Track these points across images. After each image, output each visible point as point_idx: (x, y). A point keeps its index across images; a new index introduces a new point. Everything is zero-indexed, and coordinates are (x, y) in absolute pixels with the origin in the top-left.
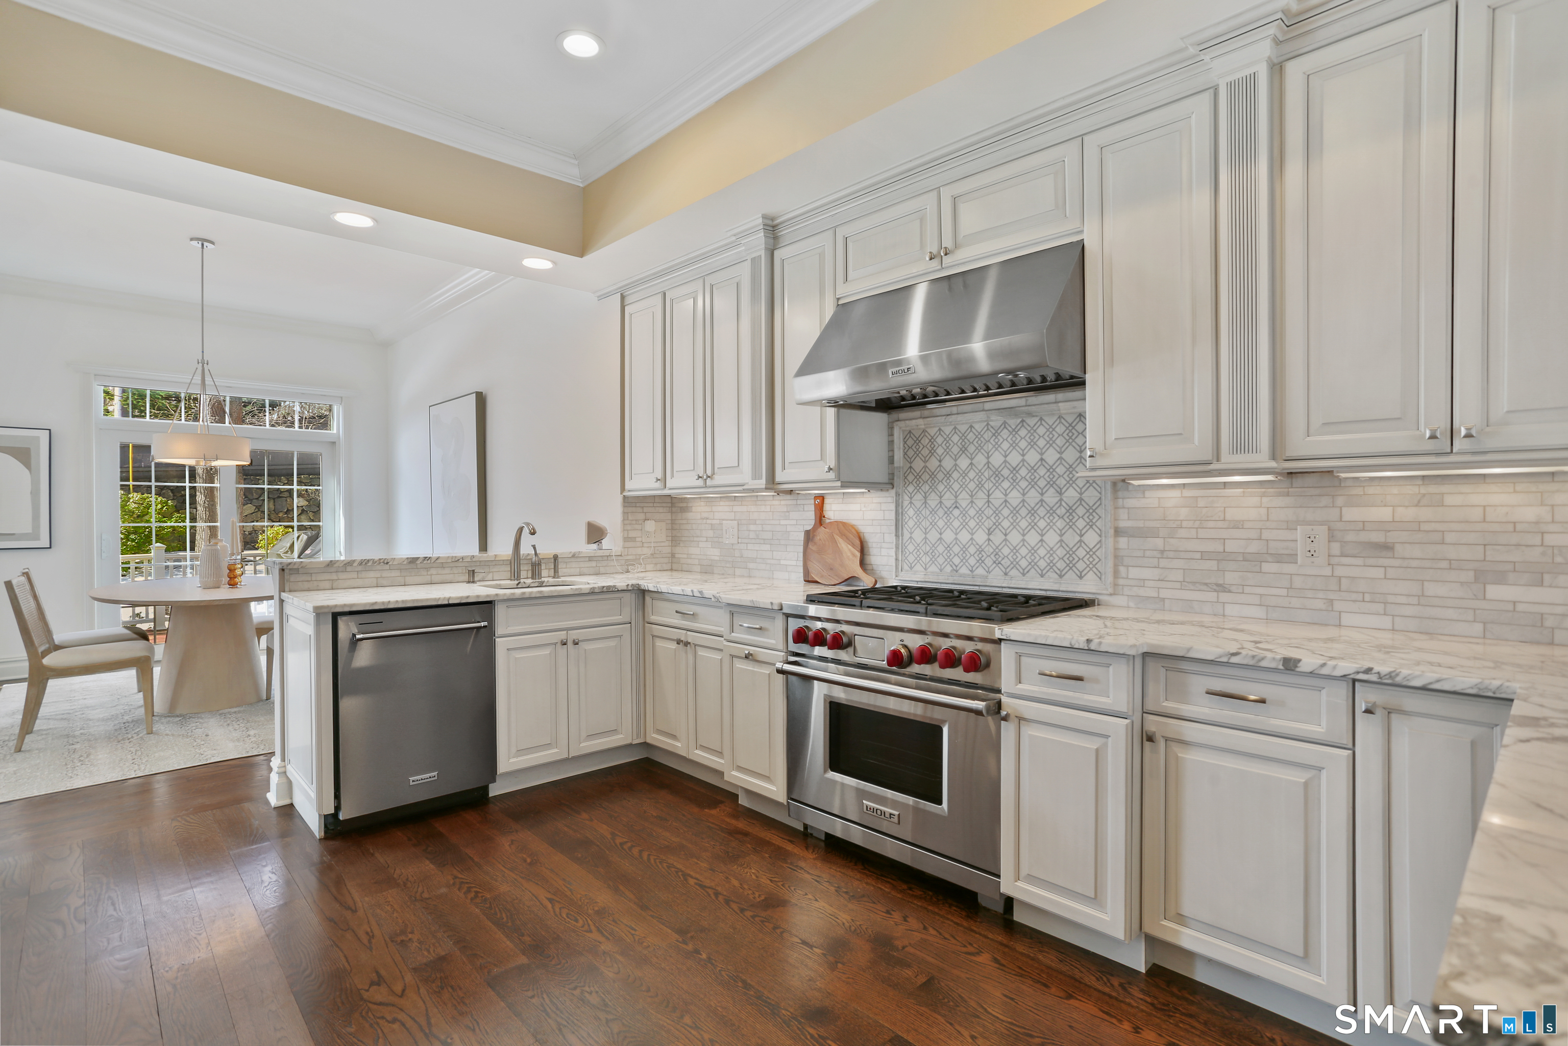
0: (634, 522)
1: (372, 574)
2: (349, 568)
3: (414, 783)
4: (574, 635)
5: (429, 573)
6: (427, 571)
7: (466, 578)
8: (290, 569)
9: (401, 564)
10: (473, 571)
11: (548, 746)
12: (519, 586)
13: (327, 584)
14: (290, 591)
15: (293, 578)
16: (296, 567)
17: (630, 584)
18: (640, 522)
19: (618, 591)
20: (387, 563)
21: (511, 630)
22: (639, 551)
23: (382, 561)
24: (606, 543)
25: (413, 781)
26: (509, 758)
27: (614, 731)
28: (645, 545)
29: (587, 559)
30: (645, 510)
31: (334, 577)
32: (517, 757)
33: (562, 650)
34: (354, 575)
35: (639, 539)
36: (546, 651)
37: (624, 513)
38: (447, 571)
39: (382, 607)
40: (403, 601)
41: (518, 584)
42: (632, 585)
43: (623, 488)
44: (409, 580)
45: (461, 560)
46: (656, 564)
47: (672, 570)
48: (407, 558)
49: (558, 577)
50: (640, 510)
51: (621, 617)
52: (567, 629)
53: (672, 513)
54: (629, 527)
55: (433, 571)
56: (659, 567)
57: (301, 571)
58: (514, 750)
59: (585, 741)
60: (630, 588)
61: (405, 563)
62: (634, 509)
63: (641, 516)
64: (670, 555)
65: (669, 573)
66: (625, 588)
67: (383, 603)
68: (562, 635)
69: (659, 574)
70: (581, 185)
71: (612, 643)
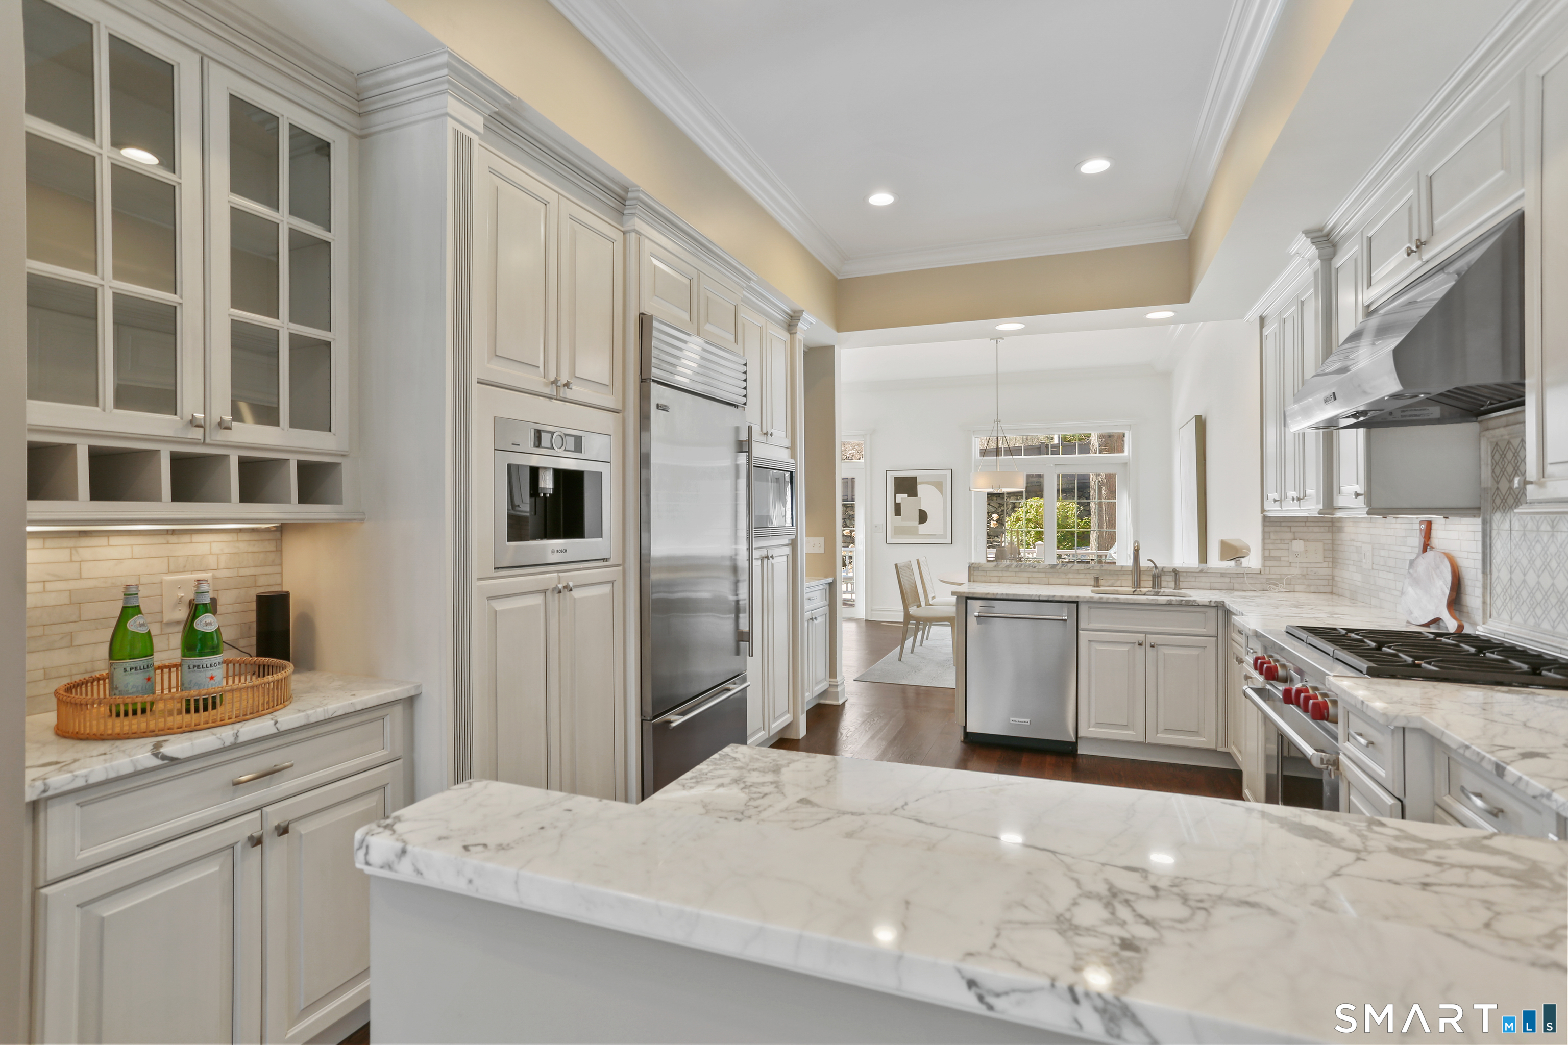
0: (1279, 541)
1: (1025, 574)
2: (1010, 569)
3: (1013, 722)
4: (1152, 639)
5: (1067, 577)
6: (1066, 575)
7: (1092, 583)
8: (974, 567)
9: (1044, 568)
10: (1098, 577)
11: (1126, 727)
12: (1135, 593)
13: (996, 579)
14: (974, 581)
15: (975, 573)
16: (976, 566)
17: (1214, 600)
18: (1286, 542)
19: (1199, 605)
20: (1035, 567)
21: (1092, 626)
22: (1285, 571)
23: (1031, 565)
24: (1245, 562)
25: (1012, 721)
26: (1089, 727)
27: (1196, 733)
28: (1293, 565)
29: (1219, 575)
30: (1293, 529)
31: (1000, 574)
32: (1096, 728)
33: (1140, 651)
34: (1013, 574)
35: (1287, 559)
36: (1125, 648)
37: (1264, 532)
38: (1082, 576)
39: (993, 597)
40: (1006, 594)
41: (1134, 592)
42: (1216, 601)
43: (1263, 510)
44: (1052, 581)
45: (1092, 568)
46: (1309, 585)
47: (1332, 593)
48: (1049, 564)
49: (1179, 589)
50: (1287, 529)
51: (1205, 630)
52: (1146, 633)
53: (1332, 532)
54: (1271, 546)
55: (1070, 575)
56: (1313, 589)
57: (980, 569)
58: (1093, 721)
59: (1162, 733)
60: (1213, 604)
61: (1048, 568)
62: (1278, 529)
63: (1289, 536)
64: (1330, 577)
65: (1329, 596)
66: (1208, 604)
67: (993, 594)
68: (1141, 637)
69: (1312, 596)
70: (1186, 238)
71: (1195, 652)
